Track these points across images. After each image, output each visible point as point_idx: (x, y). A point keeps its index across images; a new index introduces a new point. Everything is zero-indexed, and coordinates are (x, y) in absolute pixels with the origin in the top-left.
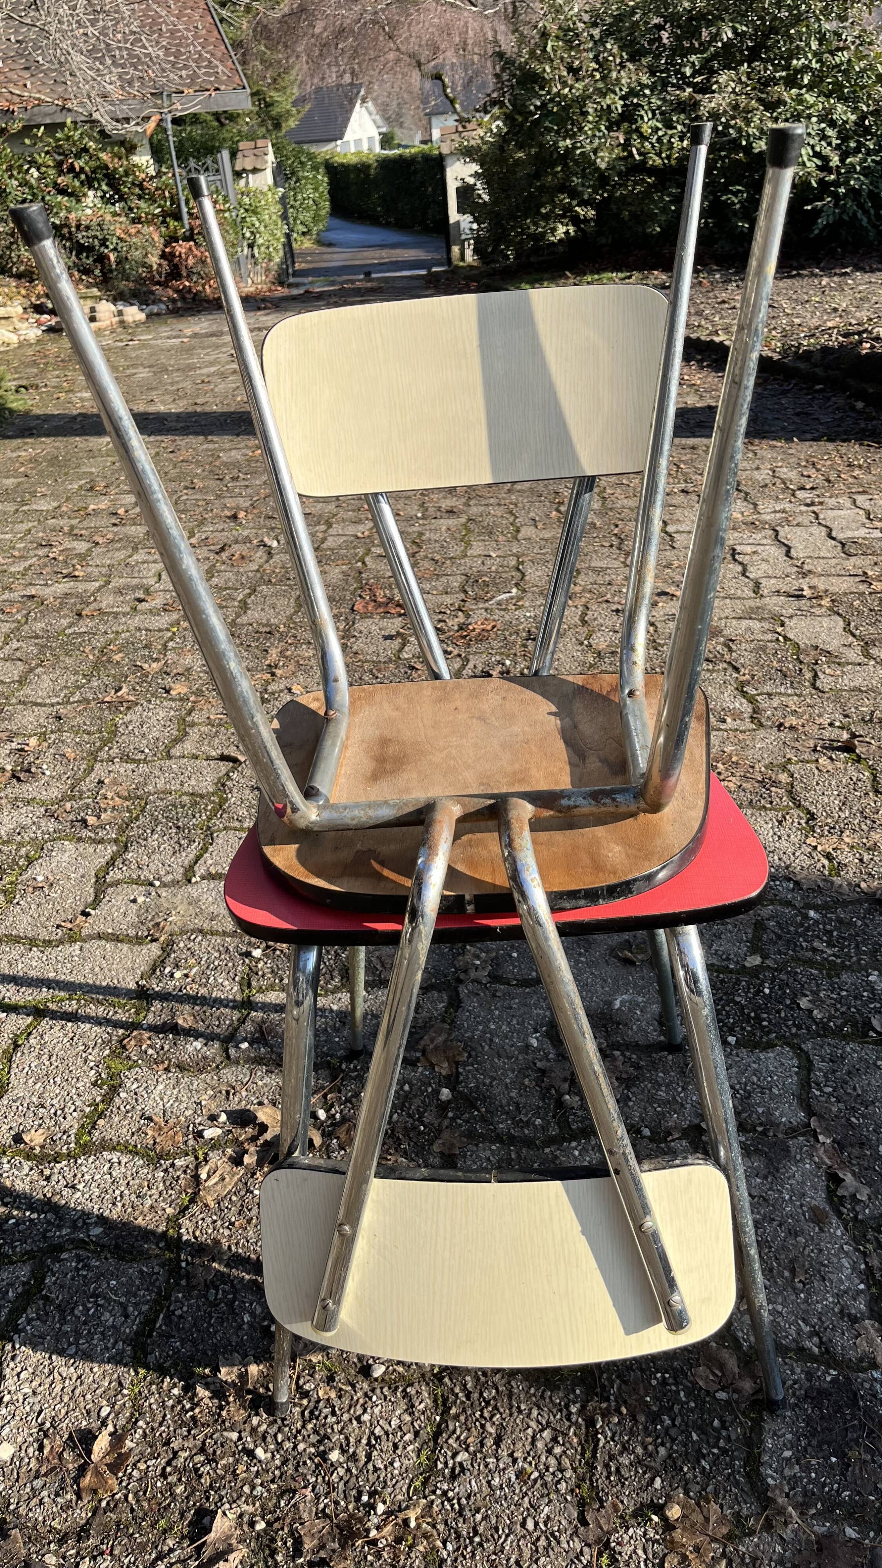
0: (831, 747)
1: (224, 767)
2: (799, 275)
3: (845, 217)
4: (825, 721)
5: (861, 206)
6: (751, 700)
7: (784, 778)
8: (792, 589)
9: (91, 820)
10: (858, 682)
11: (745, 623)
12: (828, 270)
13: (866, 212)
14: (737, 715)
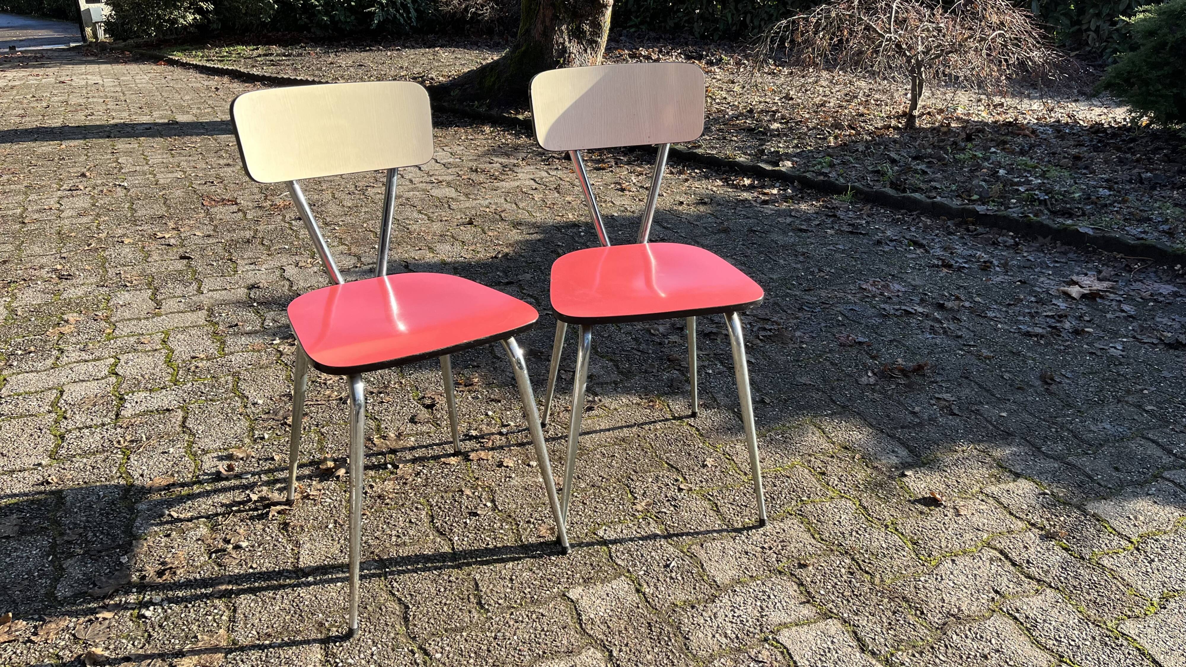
0: (463, 224)
1: (185, 262)
2: (371, 50)
3: (389, 17)
4: (459, 217)
5: (397, 11)
6: (426, 215)
7: (448, 233)
8: (428, 180)
9: (128, 284)
10: (467, 205)
11: (412, 193)
12: (387, 48)
13: (401, 15)
14: (422, 219)
